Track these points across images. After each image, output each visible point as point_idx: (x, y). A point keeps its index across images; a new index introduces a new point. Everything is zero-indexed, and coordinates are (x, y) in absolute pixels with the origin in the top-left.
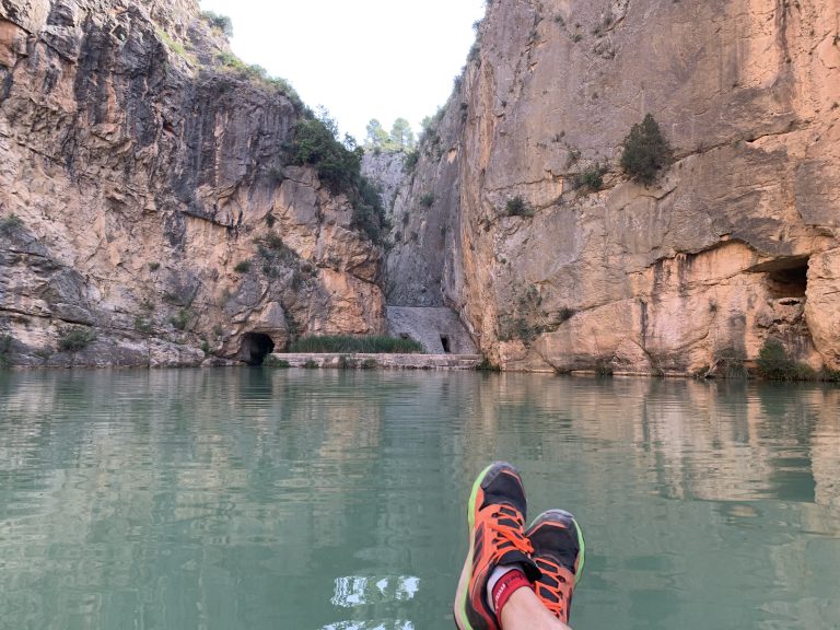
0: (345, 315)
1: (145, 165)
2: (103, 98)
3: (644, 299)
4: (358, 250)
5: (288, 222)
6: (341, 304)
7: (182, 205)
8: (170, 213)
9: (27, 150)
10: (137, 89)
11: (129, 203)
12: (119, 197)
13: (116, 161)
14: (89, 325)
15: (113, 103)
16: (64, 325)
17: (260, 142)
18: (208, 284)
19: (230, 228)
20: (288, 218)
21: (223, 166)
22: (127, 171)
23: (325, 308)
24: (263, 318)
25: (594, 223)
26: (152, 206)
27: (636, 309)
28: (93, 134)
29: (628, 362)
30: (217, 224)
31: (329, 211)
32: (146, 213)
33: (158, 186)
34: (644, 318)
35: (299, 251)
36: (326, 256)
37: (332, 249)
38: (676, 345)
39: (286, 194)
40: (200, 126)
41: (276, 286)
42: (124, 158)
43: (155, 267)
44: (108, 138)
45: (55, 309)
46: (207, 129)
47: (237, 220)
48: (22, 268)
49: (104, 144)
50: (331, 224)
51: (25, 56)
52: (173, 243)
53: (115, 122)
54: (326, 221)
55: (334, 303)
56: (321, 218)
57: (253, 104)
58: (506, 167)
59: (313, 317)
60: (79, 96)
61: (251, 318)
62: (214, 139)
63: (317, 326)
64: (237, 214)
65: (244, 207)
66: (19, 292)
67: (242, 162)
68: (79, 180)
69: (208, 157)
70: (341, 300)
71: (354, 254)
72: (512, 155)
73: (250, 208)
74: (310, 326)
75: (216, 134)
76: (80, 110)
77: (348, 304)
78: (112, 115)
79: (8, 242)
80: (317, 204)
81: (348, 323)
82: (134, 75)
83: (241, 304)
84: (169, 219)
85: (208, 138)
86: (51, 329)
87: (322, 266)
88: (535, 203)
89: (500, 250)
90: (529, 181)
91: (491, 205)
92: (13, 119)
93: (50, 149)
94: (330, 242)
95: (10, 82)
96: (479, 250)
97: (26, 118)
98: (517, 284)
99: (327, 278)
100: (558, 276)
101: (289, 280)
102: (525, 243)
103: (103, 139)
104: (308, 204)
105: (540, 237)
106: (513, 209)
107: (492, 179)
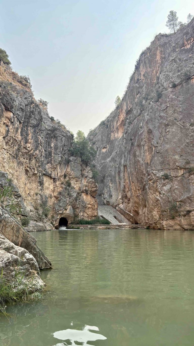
0: (90, 210)
1: (35, 158)
2: (27, 135)
4: (94, 186)
5: (71, 176)
6: (89, 206)
7: (43, 171)
8: (40, 174)
9: (9, 154)
10: (35, 131)
11: (30, 171)
12: (28, 169)
13: (28, 156)
14: (27, 217)
15: (30, 137)
16: (22, 217)
17: (64, 149)
18: (49, 199)
19: (54, 179)
20: (71, 175)
21: (54, 157)
22: (30, 159)
23: (84, 208)
24: (68, 211)
26: (36, 172)
28: (24, 148)
30: (51, 178)
31: (85, 173)
32: (34, 174)
33: (37, 165)
35: (75, 187)
36: (84, 189)
37: (86, 186)
39: (71, 167)
40: (48, 143)
41: (71, 200)
42: (30, 156)
43: (37, 194)
44: (28, 149)
45: (20, 211)
46: (49, 145)
47: (56, 176)
49: (27, 151)
50: (86, 177)
51: (13, 122)
52: (41, 185)
53: (30, 143)
54: (84, 176)
55: (87, 205)
56: (82, 175)
57: (62, 135)
58: (160, 163)
59: (80, 211)
60: (21, 135)
61: (64, 212)
62: (51, 148)
63: (81, 214)
64: (56, 174)
65: (58, 171)
67: (59, 156)
68: (20, 164)
69: (50, 153)
70: (89, 204)
71: (93, 188)
74: (79, 214)
75: (52, 146)
76: (22, 139)
77: (91, 206)
78: (30, 141)
80: (81, 170)
81: (91, 213)
82: (34, 127)
83: (61, 207)
84: (40, 176)
85: (49, 147)
86: (19, 218)
87: (83, 192)
88: (172, 176)
89: (161, 190)
90: (170, 168)
91: (155, 175)
92: (7, 143)
93: (13, 153)
94: (86, 184)
95: (8, 131)
96: (150, 189)
97: (10, 143)
98: (169, 202)
99: (84, 196)
100: (185, 200)
101: (75, 198)
102: (170, 188)
103: (26, 149)
104: (78, 170)
105: (176, 187)
106: (166, 177)
107: (155, 167)
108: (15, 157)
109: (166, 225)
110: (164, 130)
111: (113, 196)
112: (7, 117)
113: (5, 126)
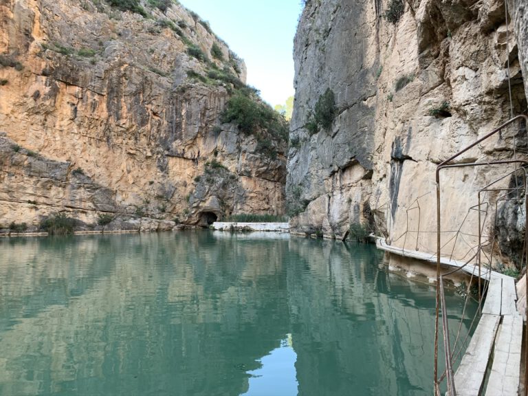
0: (254, 201)
1: (144, 135)
2: (119, 108)
3: (330, 194)
4: (261, 165)
5: (224, 153)
6: (252, 195)
7: (165, 151)
8: (159, 156)
9: (87, 138)
10: (137, 101)
11: (138, 154)
12: (132, 152)
13: (130, 135)
14: (114, 212)
15: (124, 110)
16: (101, 213)
17: (207, 114)
19: (193, 160)
20: (224, 151)
21: (186, 129)
22: (136, 139)
23: (243, 198)
24: (207, 204)
25: (313, 151)
26: (149, 154)
27: (327, 199)
28: (117, 126)
29: (326, 230)
30: (186, 159)
31: (244, 147)
32: (148, 158)
33: (153, 144)
34: (329, 205)
35: (229, 168)
36: (243, 169)
37: (246, 165)
39: (222, 140)
40: (174, 111)
41: (214, 188)
42: (133, 134)
43: (151, 183)
44: (124, 126)
45: (97, 207)
46: (178, 113)
47: (197, 155)
48: (82, 190)
49: (122, 129)
50: (245, 152)
51: (82, 98)
52: (162, 170)
53: (126, 118)
54: (242, 150)
55: (247, 194)
56: (239, 149)
59: (237, 203)
60: (109, 110)
61: (200, 205)
62: (181, 116)
63: (239, 207)
64: (197, 152)
65: (201, 148)
66: (81, 200)
67: (196, 126)
68: (114, 146)
69: (179, 126)
70: (252, 192)
71: (259, 167)
73: (204, 148)
74: (235, 207)
75: (183, 114)
76: (110, 116)
77: (255, 195)
78: (124, 115)
79: (76, 179)
80: (238, 142)
81: (256, 205)
82: (134, 94)
83: (195, 198)
84: (159, 159)
85: (178, 116)
86: (96, 215)
87: (241, 175)
92: (79, 126)
93: (98, 135)
94: (245, 162)
95: (75, 110)
97: (85, 124)
98: (294, 185)
99: (244, 181)
100: (303, 181)
101: (221, 184)
102: (296, 162)
103: (121, 127)
104: (233, 143)
105: (301, 159)
108: (104, 139)
112: (71, 94)
113: (69, 106)
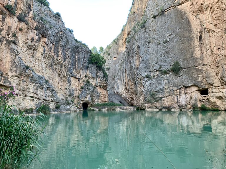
0: (103, 98)
1: (64, 66)
2: (58, 52)
3: (177, 95)
5: (90, 77)
6: (102, 95)
7: (71, 74)
8: (69, 76)
9: (46, 64)
10: (63, 49)
11: (61, 74)
12: (60, 73)
13: (59, 65)
14: (59, 103)
15: (60, 53)
16: (55, 103)
17: (84, 59)
18: (75, 91)
19: (78, 79)
20: (90, 76)
21: (78, 65)
22: (61, 67)
23: (99, 96)
24: (87, 99)
25: (166, 80)
26: (65, 75)
27: (176, 97)
28: (56, 60)
29: (174, 107)
30: (76, 78)
31: (99, 75)
32: (64, 76)
33: (66, 70)
34: (177, 99)
35: (92, 84)
36: (98, 84)
37: (100, 83)
38: (185, 104)
39: (90, 71)
40: (73, 56)
41: (90, 92)
42: (61, 65)
43: (66, 89)
44: (59, 61)
45: (54, 100)
46: (74, 57)
48: (49, 91)
49: (58, 62)
50: (99, 77)
51: (47, 44)
52: (69, 83)
53: (60, 57)
55: (100, 95)
56: (97, 76)
57: (83, 51)
58: (144, 67)
59: (96, 99)
60: (54, 52)
61: (85, 99)
62: (76, 59)
64: (80, 76)
65: (81, 74)
66: (48, 96)
67: (81, 64)
68: (54, 70)
69: (75, 63)
70: (101, 94)
71: (104, 84)
72: (145, 65)
75: (76, 58)
76: (55, 55)
77: (103, 95)
78: (60, 55)
79: (47, 85)
80: (96, 73)
81: (103, 99)
82: (63, 46)
83: (83, 96)
84: (68, 78)
85: (74, 59)
86: (53, 104)
87: (97, 87)
88: (151, 75)
89: (145, 85)
90: (150, 71)
91: (141, 75)
92: (44, 58)
93: (49, 64)
94: (99, 81)
95: (45, 50)
96: (138, 84)
97: (46, 57)
98: (149, 92)
99: (98, 89)
100: (158, 90)
101: (92, 91)
102: (150, 83)
103: (58, 61)
104: (94, 73)
105: (154, 82)
106: (148, 76)
107: (141, 70)
108: (51, 66)
109: (147, 106)
110: (147, 46)
111: (120, 89)
112: (43, 42)
113: (42, 47)
